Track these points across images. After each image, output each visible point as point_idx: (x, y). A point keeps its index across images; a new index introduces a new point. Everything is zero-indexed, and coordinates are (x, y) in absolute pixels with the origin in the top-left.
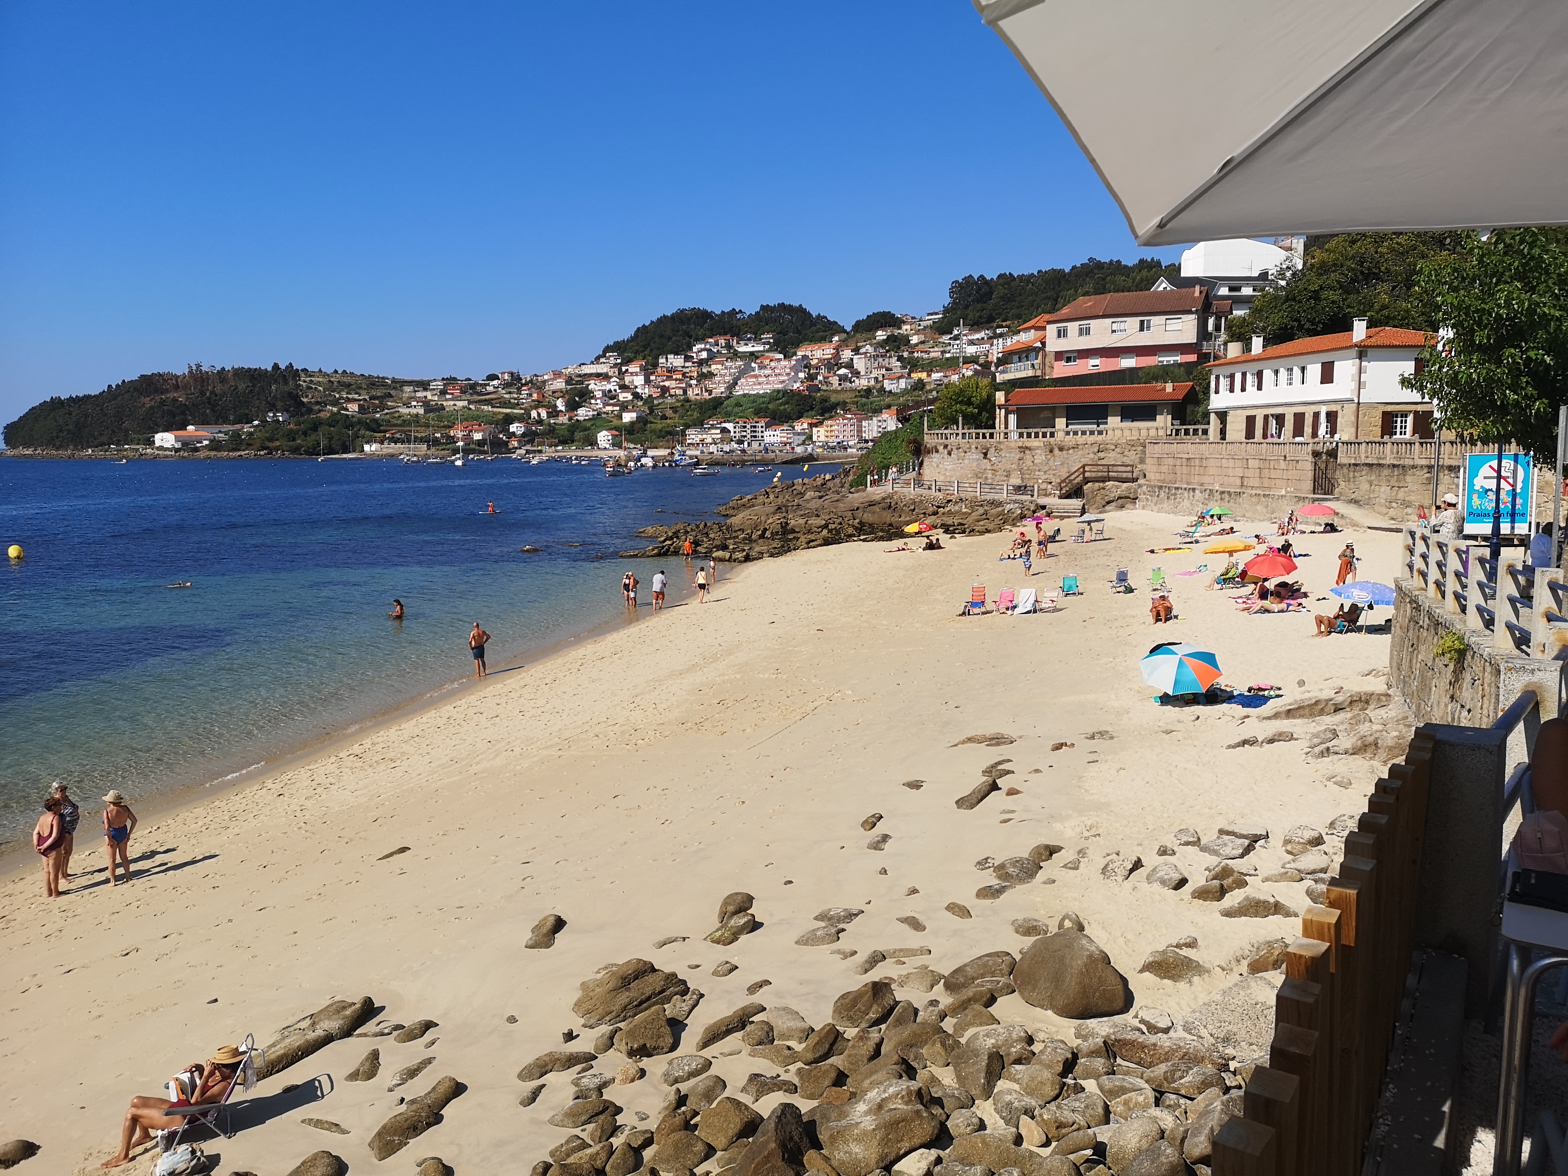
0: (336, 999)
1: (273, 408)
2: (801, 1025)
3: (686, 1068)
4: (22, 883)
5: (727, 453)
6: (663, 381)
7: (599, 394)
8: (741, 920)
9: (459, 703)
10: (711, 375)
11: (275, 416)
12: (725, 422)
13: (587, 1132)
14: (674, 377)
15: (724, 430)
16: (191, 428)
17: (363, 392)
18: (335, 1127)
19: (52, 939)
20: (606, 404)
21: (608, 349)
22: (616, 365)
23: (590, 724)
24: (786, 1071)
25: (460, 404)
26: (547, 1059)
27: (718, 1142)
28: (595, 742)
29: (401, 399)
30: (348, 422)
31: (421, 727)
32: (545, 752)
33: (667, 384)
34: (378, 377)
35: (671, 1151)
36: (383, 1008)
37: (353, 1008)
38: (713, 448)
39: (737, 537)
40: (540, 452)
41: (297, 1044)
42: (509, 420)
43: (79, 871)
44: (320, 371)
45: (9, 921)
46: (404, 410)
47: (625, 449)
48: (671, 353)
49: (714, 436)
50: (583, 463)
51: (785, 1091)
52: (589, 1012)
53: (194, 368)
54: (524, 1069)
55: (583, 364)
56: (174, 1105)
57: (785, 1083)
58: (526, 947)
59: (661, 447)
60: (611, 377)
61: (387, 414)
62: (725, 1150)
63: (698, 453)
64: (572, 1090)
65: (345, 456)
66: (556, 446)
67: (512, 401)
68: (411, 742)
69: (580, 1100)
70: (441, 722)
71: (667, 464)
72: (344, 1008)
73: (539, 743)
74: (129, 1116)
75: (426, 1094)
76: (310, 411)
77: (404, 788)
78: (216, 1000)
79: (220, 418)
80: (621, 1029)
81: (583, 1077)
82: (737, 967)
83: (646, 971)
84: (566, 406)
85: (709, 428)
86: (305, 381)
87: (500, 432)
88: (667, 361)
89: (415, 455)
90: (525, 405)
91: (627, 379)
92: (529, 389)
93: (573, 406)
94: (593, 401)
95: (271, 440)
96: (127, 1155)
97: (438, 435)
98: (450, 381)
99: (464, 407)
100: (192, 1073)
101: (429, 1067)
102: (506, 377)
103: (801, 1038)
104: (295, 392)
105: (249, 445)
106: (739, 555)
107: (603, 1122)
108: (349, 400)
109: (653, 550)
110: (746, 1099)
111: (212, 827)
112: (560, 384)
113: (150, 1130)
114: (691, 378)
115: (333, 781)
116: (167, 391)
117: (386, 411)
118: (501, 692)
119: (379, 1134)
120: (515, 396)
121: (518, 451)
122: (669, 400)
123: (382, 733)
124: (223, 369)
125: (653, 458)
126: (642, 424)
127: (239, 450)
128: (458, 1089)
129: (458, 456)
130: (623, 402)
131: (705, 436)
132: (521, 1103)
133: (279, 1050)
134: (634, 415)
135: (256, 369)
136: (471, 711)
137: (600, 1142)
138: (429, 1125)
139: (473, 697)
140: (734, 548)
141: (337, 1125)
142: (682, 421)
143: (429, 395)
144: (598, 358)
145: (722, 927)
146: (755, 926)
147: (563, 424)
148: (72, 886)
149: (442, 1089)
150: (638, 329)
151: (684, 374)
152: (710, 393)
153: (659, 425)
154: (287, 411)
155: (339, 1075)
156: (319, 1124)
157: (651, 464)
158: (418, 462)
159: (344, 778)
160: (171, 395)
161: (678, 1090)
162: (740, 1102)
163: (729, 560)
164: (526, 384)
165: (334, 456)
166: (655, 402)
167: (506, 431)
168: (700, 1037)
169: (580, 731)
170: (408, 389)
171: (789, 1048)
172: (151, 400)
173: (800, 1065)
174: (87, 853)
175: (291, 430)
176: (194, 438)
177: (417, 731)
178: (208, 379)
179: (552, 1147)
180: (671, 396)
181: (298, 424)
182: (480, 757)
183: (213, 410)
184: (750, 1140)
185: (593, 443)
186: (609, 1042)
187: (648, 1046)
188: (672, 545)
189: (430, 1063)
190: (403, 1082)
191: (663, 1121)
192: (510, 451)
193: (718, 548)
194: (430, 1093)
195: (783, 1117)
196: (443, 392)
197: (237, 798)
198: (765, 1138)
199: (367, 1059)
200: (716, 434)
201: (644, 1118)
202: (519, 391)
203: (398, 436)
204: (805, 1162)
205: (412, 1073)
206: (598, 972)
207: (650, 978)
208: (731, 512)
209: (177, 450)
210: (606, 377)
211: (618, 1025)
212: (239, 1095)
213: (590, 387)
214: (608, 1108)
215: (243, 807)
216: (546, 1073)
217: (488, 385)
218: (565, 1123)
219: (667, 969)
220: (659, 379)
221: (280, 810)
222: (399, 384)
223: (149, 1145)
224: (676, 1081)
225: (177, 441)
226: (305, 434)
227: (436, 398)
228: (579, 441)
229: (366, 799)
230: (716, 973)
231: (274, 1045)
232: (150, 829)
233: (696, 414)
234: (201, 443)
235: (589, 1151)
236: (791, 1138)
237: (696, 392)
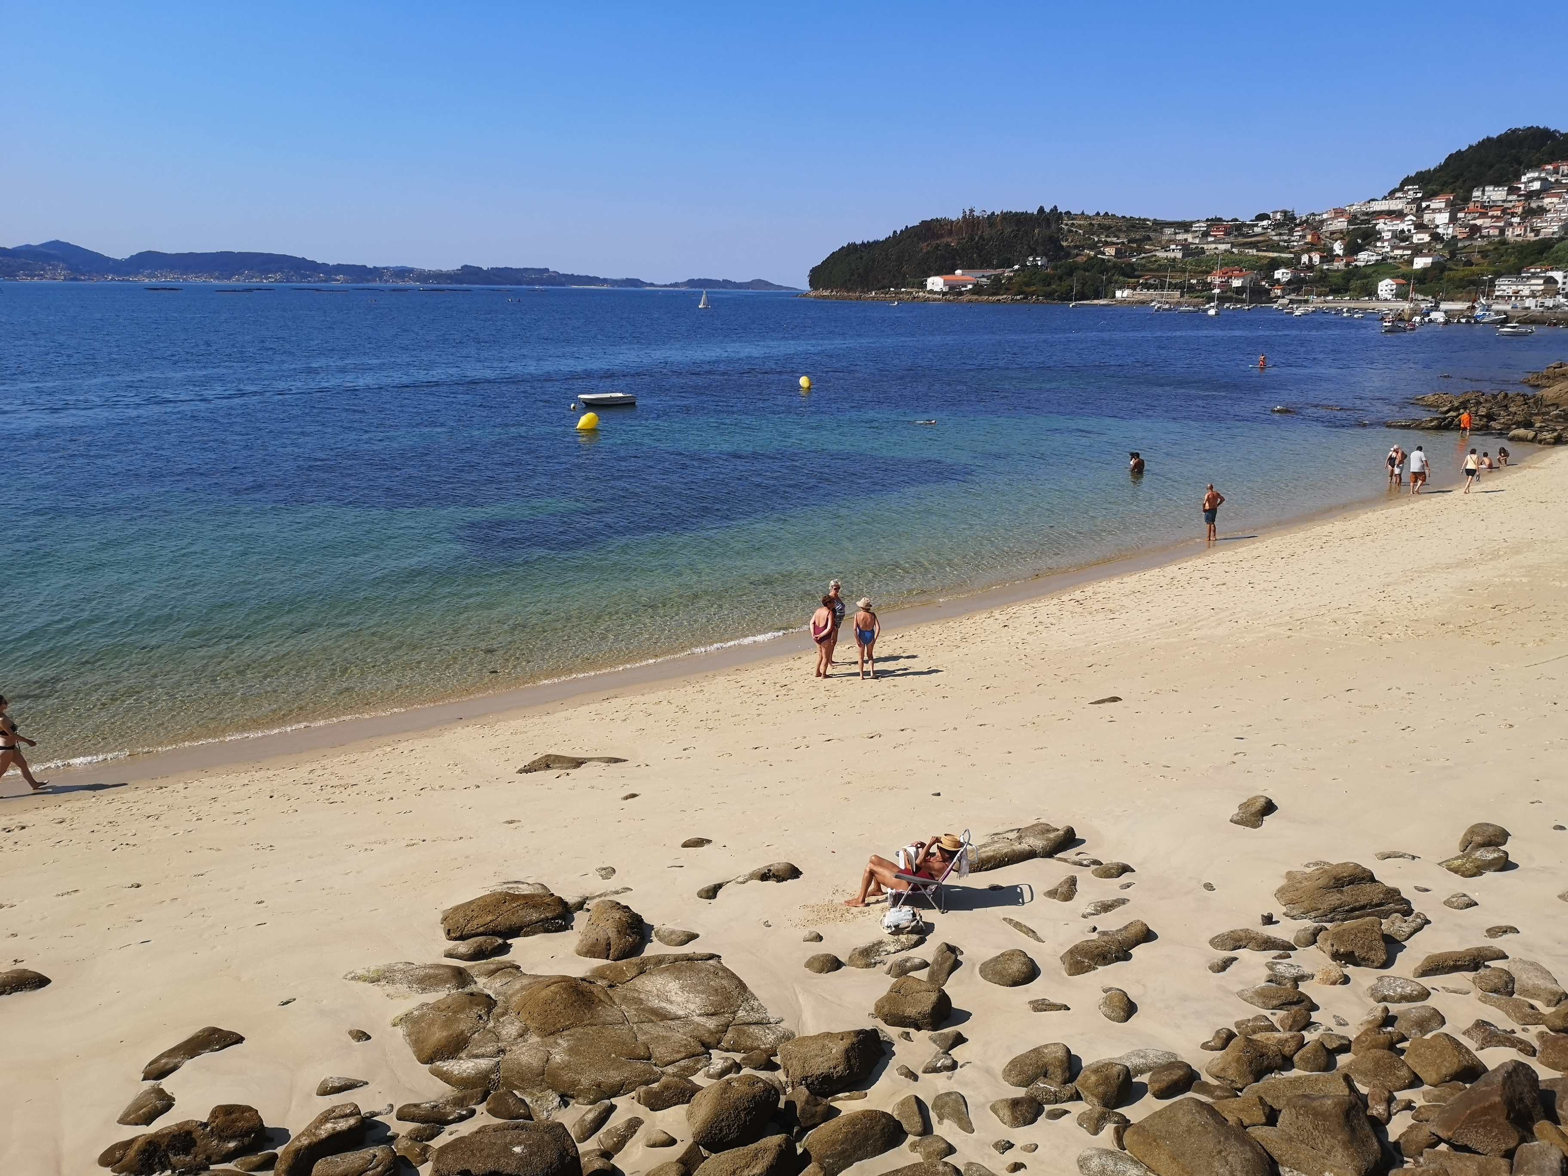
0: (1041, 821)
1: (1034, 252)
2: (1554, 987)
3: (1399, 990)
4: (799, 661)
5: (1548, 308)
6: (1474, 219)
7: (1387, 235)
8: (1490, 855)
9: (1184, 565)
10: (1542, 210)
11: (1034, 260)
12: (1552, 270)
13: (1277, 1017)
14: (1490, 214)
15: (1550, 281)
16: (959, 272)
17: (1122, 235)
18: (1031, 932)
19: (819, 711)
20: (1393, 248)
21: (1407, 181)
22: (1414, 200)
23: (1328, 607)
24: (1523, 1030)
25: (1222, 247)
26: (1243, 934)
27: (1429, 1075)
28: (1331, 628)
29: (1160, 242)
30: (1103, 266)
31: (1144, 583)
32: (1273, 630)
33: (1479, 222)
34: (1139, 219)
35: (1370, 1065)
36: (1083, 841)
37: (1057, 833)
38: (1530, 303)
39: (1548, 413)
40: (1306, 301)
41: (1005, 851)
42: (1275, 264)
43: (840, 660)
44: (1083, 213)
45: (789, 690)
46: (1161, 254)
47: (1412, 300)
48: (1490, 184)
49: (1533, 288)
50: (1356, 316)
51: (1520, 1050)
52: (1292, 902)
53: (968, 213)
54: (1217, 937)
55: (1373, 200)
56: (901, 871)
57: (1521, 1042)
58: (1231, 821)
59: (1459, 299)
60: (1407, 215)
61: (1143, 258)
62: (1435, 1086)
63: (1508, 308)
64: (1267, 972)
65: (1096, 302)
66: (1327, 295)
67: (1282, 243)
68: (1132, 596)
69: (1274, 985)
70: (1164, 582)
71: (1463, 320)
72: (1048, 831)
73: (1268, 619)
74: (868, 870)
75: (1117, 931)
76: (1068, 255)
77: (1121, 640)
78: (939, 794)
79: (983, 263)
80: (1327, 929)
81: (1279, 963)
82: (1476, 904)
83: (1363, 879)
84: (1345, 249)
85: (1528, 278)
86: (1067, 225)
87: (1263, 279)
88: (1483, 194)
89: (1167, 303)
90: (1296, 249)
91: (1427, 217)
92: (1303, 230)
93: (1352, 249)
94: (1379, 244)
95: (1028, 285)
96: (863, 901)
97: (1194, 281)
98: (1213, 223)
99: (1226, 251)
100: (918, 848)
101: (1122, 907)
102: (1278, 216)
103: (1550, 1001)
104: (1055, 236)
105: (1007, 290)
106: (1547, 436)
107: (1296, 1012)
108: (1107, 244)
109: (1431, 421)
110: (1469, 1043)
111: (945, 644)
112: (1341, 224)
113: (882, 886)
114: (1513, 215)
115: (1054, 622)
116: (942, 236)
117: (1143, 255)
118: (1231, 559)
119: (1071, 952)
120: (1286, 238)
121: (1281, 301)
122: (1479, 242)
123: (1104, 583)
124: (993, 213)
125: (1446, 312)
126: (1437, 271)
127: (998, 294)
128: (1148, 936)
129: (1212, 304)
130: (1417, 244)
131: (1520, 287)
132: (1210, 968)
133: (987, 852)
134: (1429, 260)
135: (1022, 213)
136: (1197, 575)
137: (1290, 1030)
138: (1118, 959)
139: (1199, 560)
140: (1541, 427)
141: (1034, 932)
142: (1492, 269)
143: (1189, 237)
144: (1392, 194)
145: (1463, 856)
146: (1505, 865)
147: (1338, 271)
148: (835, 672)
149: (1133, 930)
150: (1451, 155)
151: (1504, 211)
152: (1537, 232)
153: (1461, 272)
154: (1046, 255)
155: (1040, 888)
156: (1017, 925)
157: (1442, 320)
158: (1169, 310)
159: (1064, 621)
160: (945, 240)
161: (1386, 1009)
162: (1461, 1044)
163: (1533, 440)
164: (1299, 225)
165: (1085, 302)
166: (1460, 245)
167: (1269, 277)
168: (1420, 963)
169: (1315, 612)
170: (1168, 231)
171: (1532, 1007)
172: (927, 246)
173: (1543, 1028)
174: (847, 646)
175: (1047, 275)
176: (960, 283)
177: (1139, 587)
178: (979, 223)
179: (1239, 1018)
180: (1482, 237)
181: (1055, 268)
182: (1201, 623)
183: (979, 255)
184: (1468, 1086)
185: (1372, 292)
186: (1312, 939)
187: (1357, 954)
188: (1457, 417)
189: (1124, 903)
190: (1097, 913)
191: (1365, 1033)
192: (1271, 300)
193: (1519, 425)
194: (1121, 930)
195: (1514, 1075)
196: (1206, 234)
197: (969, 622)
198: (1489, 1089)
199: (1066, 882)
200: (1538, 284)
201: (1342, 1024)
202: (1291, 232)
203: (1151, 281)
204: (1535, 1130)
205: (1106, 907)
206: (1307, 866)
207: (1368, 887)
208: (1544, 382)
209: (944, 294)
210: (1399, 215)
211: (1324, 924)
212: (952, 880)
213: (1377, 227)
214: (1303, 1001)
215: (973, 631)
216: (1239, 947)
217: (1256, 225)
218: (1254, 1001)
219: (1390, 883)
220: (1469, 217)
221: (1005, 640)
222: (1159, 226)
223: (881, 898)
224: (1385, 999)
225: (945, 285)
226: (1060, 279)
227: (1197, 241)
228: (1355, 290)
229: (1083, 644)
230: (1448, 903)
231: (984, 846)
232: (896, 636)
233: (1512, 260)
234: (966, 287)
235: (1277, 1035)
236: (1521, 1100)
237: (1518, 231)
